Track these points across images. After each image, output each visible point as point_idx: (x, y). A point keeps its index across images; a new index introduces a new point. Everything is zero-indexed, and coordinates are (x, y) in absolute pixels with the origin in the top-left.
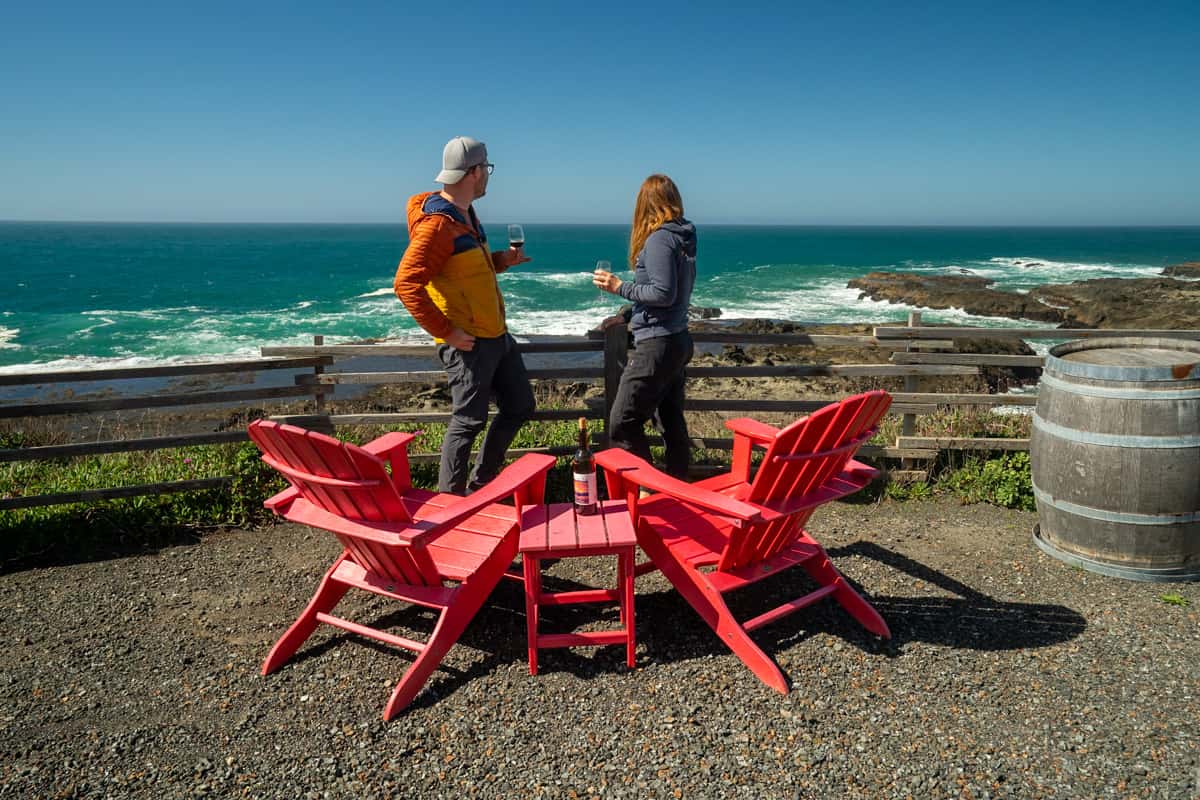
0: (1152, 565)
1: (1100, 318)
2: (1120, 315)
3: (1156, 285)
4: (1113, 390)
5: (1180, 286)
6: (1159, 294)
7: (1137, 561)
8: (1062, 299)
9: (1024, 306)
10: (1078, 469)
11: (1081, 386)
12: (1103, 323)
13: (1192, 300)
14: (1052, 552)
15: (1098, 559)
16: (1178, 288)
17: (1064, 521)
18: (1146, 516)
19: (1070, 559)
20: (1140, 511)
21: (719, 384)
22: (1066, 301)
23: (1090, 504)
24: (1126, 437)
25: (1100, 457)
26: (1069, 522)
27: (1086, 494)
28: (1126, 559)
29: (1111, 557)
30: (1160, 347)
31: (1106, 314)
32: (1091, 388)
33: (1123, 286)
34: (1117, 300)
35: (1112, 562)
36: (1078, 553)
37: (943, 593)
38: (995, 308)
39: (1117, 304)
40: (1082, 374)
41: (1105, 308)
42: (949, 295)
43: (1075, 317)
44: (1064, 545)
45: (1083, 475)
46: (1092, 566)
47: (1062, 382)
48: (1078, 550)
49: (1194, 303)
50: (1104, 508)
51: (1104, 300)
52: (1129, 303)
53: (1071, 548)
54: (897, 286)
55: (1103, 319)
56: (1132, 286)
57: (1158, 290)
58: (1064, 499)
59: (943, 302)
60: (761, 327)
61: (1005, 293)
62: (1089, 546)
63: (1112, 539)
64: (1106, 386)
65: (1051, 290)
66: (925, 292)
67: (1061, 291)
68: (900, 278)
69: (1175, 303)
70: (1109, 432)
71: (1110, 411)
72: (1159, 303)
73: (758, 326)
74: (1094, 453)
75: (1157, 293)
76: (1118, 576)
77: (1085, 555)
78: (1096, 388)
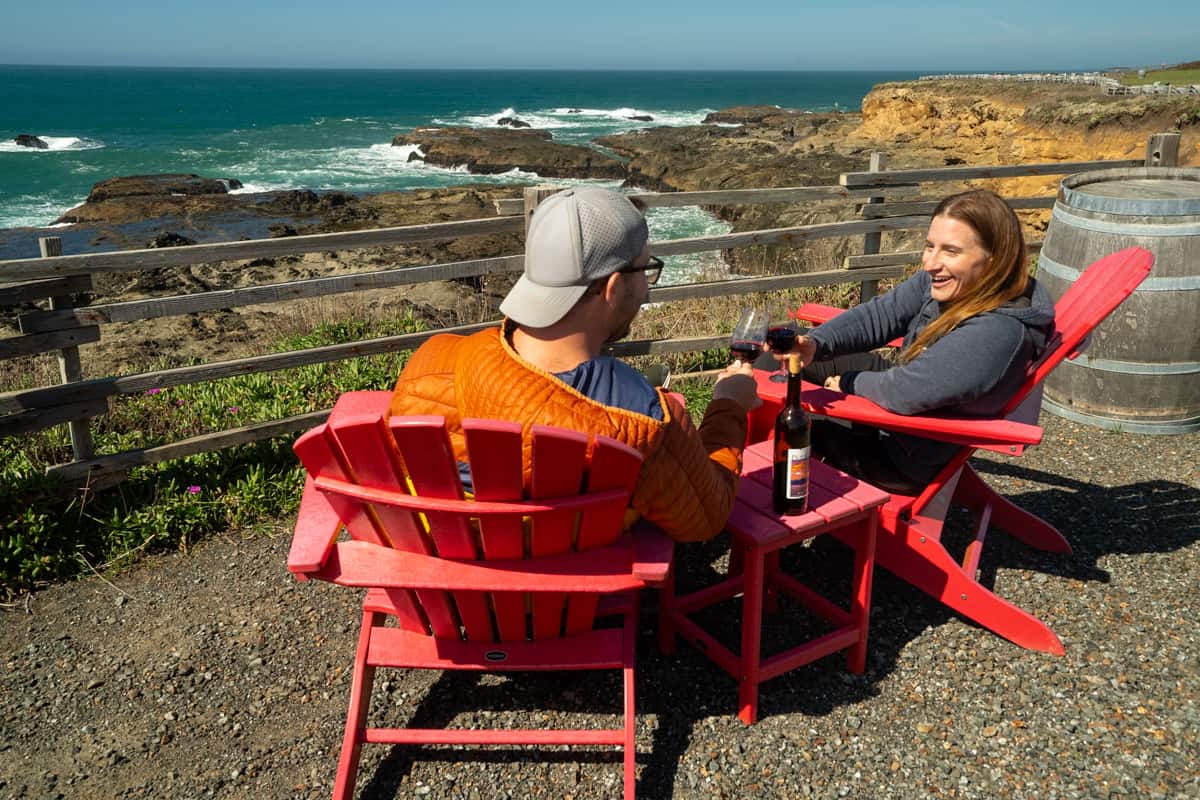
0: (1188, 415)
1: (663, 170)
2: (681, 166)
3: (706, 133)
4: (1173, 227)
5: (725, 133)
6: (709, 143)
7: (1175, 413)
8: (622, 151)
9: (589, 160)
10: (1128, 321)
11: (1132, 225)
12: (667, 174)
13: (739, 147)
14: (1081, 419)
15: (1136, 418)
16: (723, 135)
17: (1100, 382)
18: (1195, 363)
19: (1104, 422)
20: (1191, 359)
21: (272, 277)
22: (626, 153)
23: (1137, 359)
24: (1185, 278)
25: (1156, 305)
26: (1107, 382)
27: (1135, 347)
28: (1166, 413)
29: (1151, 414)
30: (1148, 177)
31: (667, 164)
32: (1147, 226)
33: (676, 135)
34: (676, 150)
35: (1153, 418)
36: (1111, 415)
37: (1040, 487)
38: (560, 163)
39: (677, 154)
40: (1135, 211)
41: (667, 159)
42: (511, 150)
43: (639, 170)
44: (1094, 408)
45: (1134, 327)
46: (1131, 426)
47: (1106, 223)
48: (1113, 412)
49: (741, 151)
50: (1154, 361)
51: (664, 151)
52: (687, 152)
53: (1103, 410)
54: (452, 142)
55: (666, 170)
56: (683, 134)
57: (707, 138)
58: (1105, 356)
59: (506, 158)
60: (302, 200)
61: (568, 146)
62: (1128, 405)
63: (1156, 393)
64: (1165, 222)
65: (611, 142)
66: (484, 148)
67: (619, 141)
68: (452, 133)
69: (725, 151)
70: (1167, 275)
71: (1168, 251)
72: (713, 151)
73: (298, 199)
74: (1149, 301)
75: (707, 142)
76: (1159, 432)
77: (1120, 416)
78: (1152, 226)
